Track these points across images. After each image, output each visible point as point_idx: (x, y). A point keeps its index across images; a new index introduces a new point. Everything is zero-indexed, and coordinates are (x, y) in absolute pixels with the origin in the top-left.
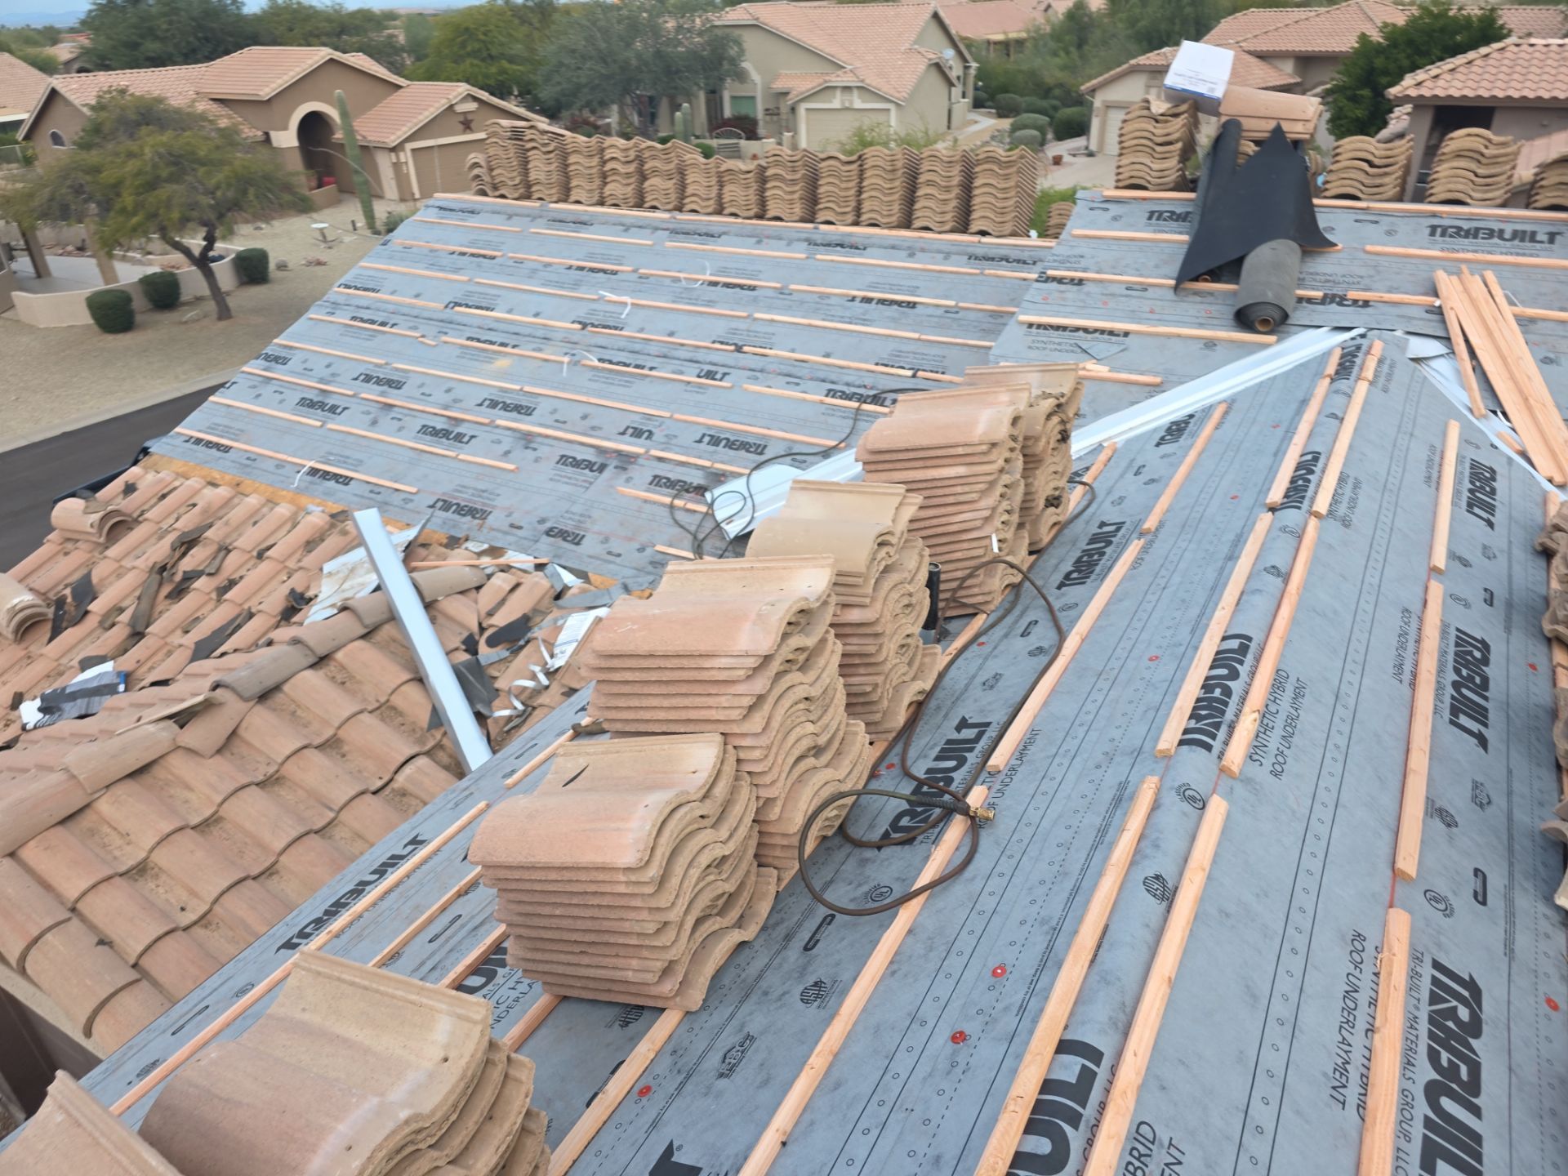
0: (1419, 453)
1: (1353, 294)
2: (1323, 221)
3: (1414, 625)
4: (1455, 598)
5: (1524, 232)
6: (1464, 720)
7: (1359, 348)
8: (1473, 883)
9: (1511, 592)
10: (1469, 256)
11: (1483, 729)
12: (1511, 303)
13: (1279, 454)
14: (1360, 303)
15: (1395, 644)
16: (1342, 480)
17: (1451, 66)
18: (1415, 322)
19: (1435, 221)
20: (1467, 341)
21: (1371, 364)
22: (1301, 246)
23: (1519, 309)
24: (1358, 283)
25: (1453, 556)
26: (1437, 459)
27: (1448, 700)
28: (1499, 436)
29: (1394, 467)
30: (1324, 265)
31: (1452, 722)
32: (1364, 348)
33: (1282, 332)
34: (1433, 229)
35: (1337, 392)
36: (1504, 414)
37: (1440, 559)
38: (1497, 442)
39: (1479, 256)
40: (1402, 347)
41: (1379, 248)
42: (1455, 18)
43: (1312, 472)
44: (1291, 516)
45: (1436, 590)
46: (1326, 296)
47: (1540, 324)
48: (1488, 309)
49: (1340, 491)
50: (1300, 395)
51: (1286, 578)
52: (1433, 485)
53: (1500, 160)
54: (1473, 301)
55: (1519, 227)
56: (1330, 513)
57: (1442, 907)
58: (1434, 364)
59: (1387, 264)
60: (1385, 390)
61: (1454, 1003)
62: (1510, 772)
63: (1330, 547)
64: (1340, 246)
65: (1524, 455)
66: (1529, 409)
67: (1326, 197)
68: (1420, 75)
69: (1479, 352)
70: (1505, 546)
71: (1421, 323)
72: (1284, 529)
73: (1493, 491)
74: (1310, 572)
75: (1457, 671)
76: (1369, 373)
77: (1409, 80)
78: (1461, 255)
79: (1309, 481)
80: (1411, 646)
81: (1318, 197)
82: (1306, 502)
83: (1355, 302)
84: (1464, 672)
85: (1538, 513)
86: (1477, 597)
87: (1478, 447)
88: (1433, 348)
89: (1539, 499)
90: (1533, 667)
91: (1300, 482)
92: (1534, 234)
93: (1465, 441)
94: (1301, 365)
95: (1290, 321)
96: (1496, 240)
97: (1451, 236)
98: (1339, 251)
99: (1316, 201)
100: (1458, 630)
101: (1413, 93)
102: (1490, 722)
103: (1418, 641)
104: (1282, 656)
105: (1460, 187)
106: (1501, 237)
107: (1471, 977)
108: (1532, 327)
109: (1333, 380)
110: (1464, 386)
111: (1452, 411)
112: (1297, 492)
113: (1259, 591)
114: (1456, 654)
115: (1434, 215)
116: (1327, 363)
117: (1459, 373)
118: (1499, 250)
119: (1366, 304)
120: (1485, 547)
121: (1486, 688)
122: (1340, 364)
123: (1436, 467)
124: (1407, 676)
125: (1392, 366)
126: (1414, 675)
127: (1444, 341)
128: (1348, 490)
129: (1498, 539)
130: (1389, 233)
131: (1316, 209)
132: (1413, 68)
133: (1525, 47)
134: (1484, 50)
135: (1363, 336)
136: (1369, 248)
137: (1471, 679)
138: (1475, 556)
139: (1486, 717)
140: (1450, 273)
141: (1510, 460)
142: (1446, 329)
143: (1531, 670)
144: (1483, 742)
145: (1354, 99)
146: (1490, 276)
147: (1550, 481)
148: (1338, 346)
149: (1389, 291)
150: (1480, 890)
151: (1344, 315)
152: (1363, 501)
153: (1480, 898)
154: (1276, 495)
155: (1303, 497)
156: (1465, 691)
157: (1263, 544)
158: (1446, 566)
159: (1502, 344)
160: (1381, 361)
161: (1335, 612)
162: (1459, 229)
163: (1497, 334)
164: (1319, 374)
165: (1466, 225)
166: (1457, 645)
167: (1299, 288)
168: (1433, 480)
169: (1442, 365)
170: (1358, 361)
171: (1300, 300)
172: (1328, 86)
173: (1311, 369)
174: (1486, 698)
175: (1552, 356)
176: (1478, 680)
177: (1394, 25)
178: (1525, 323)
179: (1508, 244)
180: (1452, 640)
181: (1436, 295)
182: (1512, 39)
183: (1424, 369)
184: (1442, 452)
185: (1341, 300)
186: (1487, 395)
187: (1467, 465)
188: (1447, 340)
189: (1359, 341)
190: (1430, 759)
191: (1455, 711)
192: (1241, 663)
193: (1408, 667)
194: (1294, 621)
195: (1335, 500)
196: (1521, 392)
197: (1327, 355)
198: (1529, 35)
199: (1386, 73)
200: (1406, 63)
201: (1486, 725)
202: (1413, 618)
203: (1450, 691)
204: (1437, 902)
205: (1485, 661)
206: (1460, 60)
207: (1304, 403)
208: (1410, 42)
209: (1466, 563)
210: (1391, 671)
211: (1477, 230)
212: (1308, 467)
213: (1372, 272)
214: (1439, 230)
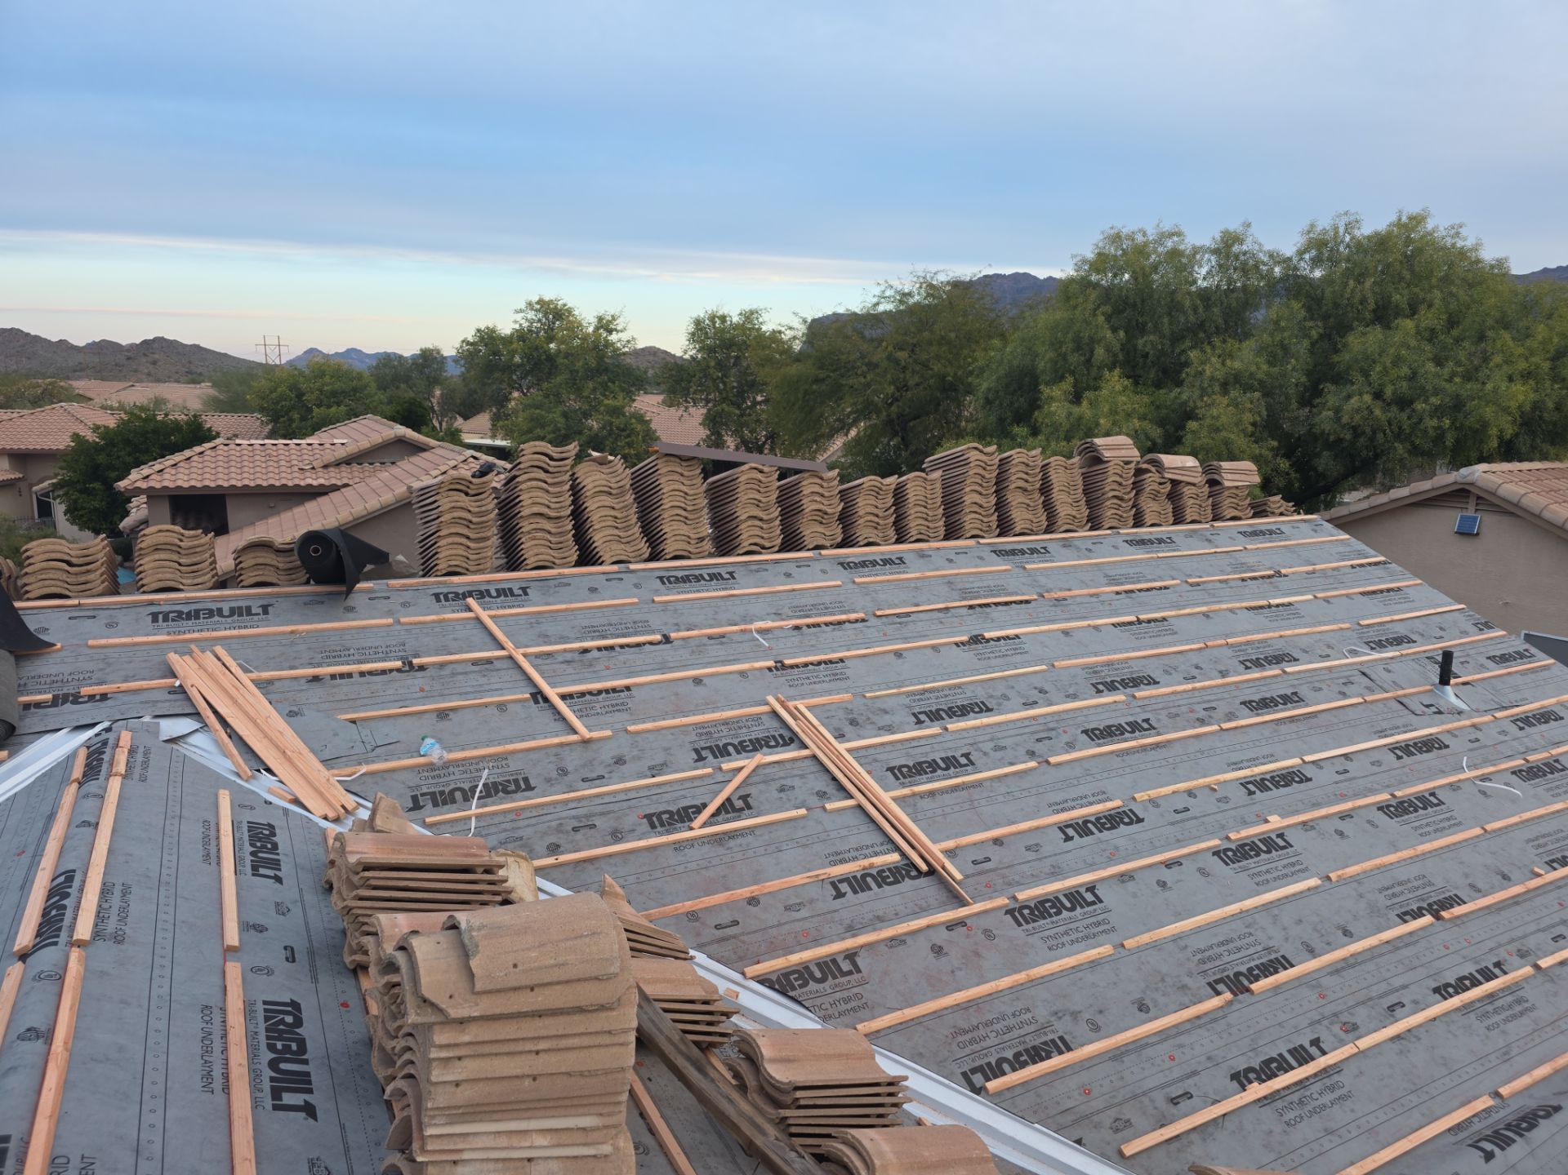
0: (193, 832)
1: (86, 691)
2: (32, 623)
3: (217, 1019)
4: (256, 970)
5: (240, 608)
6: (288, 1099)
7: (105, 743)
9: (310, 941)
10: (196, 635)
11: (307, 1097)
12: (246, 671)
13: (26, 886)
14: (98, 697)
15: (200, 1052)
16: (106, 891)
17: (173, 462)
18: (160, 705)
19: (155, 609)
20: (215, 712)
21: (122, 758)
22: (10, 652)
23: (255, 675)
24: (90, 678)
25: (246, 927)
26: (213, 833)
27: (267, 1085)
28: (270, 791)
29: (166, 857)
30: (45, 667)
31: (276, 1108)
32: (111, 742)
33: (14, 745)
34: (155, 617)
35: (86, 796)
36: (269, 770)
37: (232, 936)
38: (270, 798)
39: (205, 634)
40: (157, 733)
41: (103, 642)
42: (162, 422)
43: (68, 895)
44: (47, 958)
45: (234, 970)
46: (55, 698)
47: (277, 684)
48: (226, 680)
49: (105, 905)
50: (46, 810)
51: (48, 1036)
52: (213, 861)
54: (211, 676)
55: (234, 604)
56: (97, 934)
58: (192, 740)
59: (116, 655)
60: (143, 779)
62: (343, 1128)
63: (103, 973)
64: (59, 646)
65: (297, 802)
66: (289, 760)
67: (28, 599)
68: (145, 470)
69: (229, 720)
70: (297, 896)
71: (167, 704)
72: (38, 977)
73: (275, 846)
74: (80, 1015)
75: (271, 1048)
76: (121, 767)
77: (135, 475)
78: (188, 636)
79: (64, 907)
80: (217, 1046)
81: (20, 599)
82: (64, 934)
83: (92, 697)
85: (320, 851)
86: (276, 959)
87: (252, 808)
88: (184, 726)
89: (319, 839)
90: (345, 1005)
91: (54, 912)
92: (249, 609)
93: (238, 806)
94: (44, 775)
95: (17, 732)
96: (216, 618)
97: (173, 620)
98: (59, 650)
99: (17, 604)
100: (265, 1003)
101: (144, 485)
102: (314, 1086)
103: (224, 1036)
104: (55, 1137)
105: (168, 576)
106: (221, 615)
108: (270, 688)
109: (81, 784)
110: (226, 754)
111: (219, 781)
112: (52, 925)
113: (14, 1069)
114: (267, 1030)
115: (151, 603)
116: (72, 766)
117: (218, 743)
118: (222, 626)
119: (104, 697)
120: (277, 904)
121: (304, 1051)
122: (86, 765)
123: (213, 842)
124: (218, 1084)
125: (146, 753)
126: (226, 1077)
127: (196, 717)
128: (116, 901)
129: (288, 892)
130: (109, 625)
131: (20, 612)
132: (138, 464)
133: (232, 446)
134: (198, 449)
135: (108, 730)
136: (91, 642)
137: (287, 1049)
138: (270, 919)
139: (310, 1083)
140: (182, 654)
141: (286, 811)
142: (193, 705)
143: (343, 1009)
144: (310, 1110)
145: (85, 491)
146: (220, 650)
147: (326, 818)
148: (82, 745)
149: (126, 681)
151: (85, 712)
152: (135, 907)
154: (25, 936)
155: (60, 929)
156: (283, 1066)
157: (14, 1005)
158: (240, 940)
159: (249, 709)
160: (132, 751)
161: (121, 1049)
162: (180, 613)
163: (241, 700)
164: (65, 781)
165: (185, 609)
166: (267, 1019)
167: (22, 695)
168: (212, 856)
169: (199, 740)
170: (106, 757)
171: (27, 706)
172: (54, 481)
173: (56, 777)
174: (306, 1062)
175: (295, 709)
177: (106, 428)
178: (264, 686)
180: (261, 1015)
181: (174, 676)
182: (218, 441)
183: (181, 748)
184: (218, 824)
185: (76, 699)
186: (249, 756)
187: (245, 829)
188: (196, 715)
189: (105, 736)
190: (258, 1163)
191: (276, 1094)
193: (217, 1073)
194: (66, 1085)
195: (101, 917)
196: (277, 747)
197: (71, 758)
198: (236, 436)
199: (112, 468)
200: (129, 459)
201: (310, 1091)
202: (212, 1012)
203: (268, 1073)
205: (299, 1022)
206: (178, 457)
207: (51, 817)
208: (128, 442)
209: (260, 929)
210: (199, 1084)
211: (197, 612)
212: (63, 889)
213: (101, 666)
214: (161, 616)
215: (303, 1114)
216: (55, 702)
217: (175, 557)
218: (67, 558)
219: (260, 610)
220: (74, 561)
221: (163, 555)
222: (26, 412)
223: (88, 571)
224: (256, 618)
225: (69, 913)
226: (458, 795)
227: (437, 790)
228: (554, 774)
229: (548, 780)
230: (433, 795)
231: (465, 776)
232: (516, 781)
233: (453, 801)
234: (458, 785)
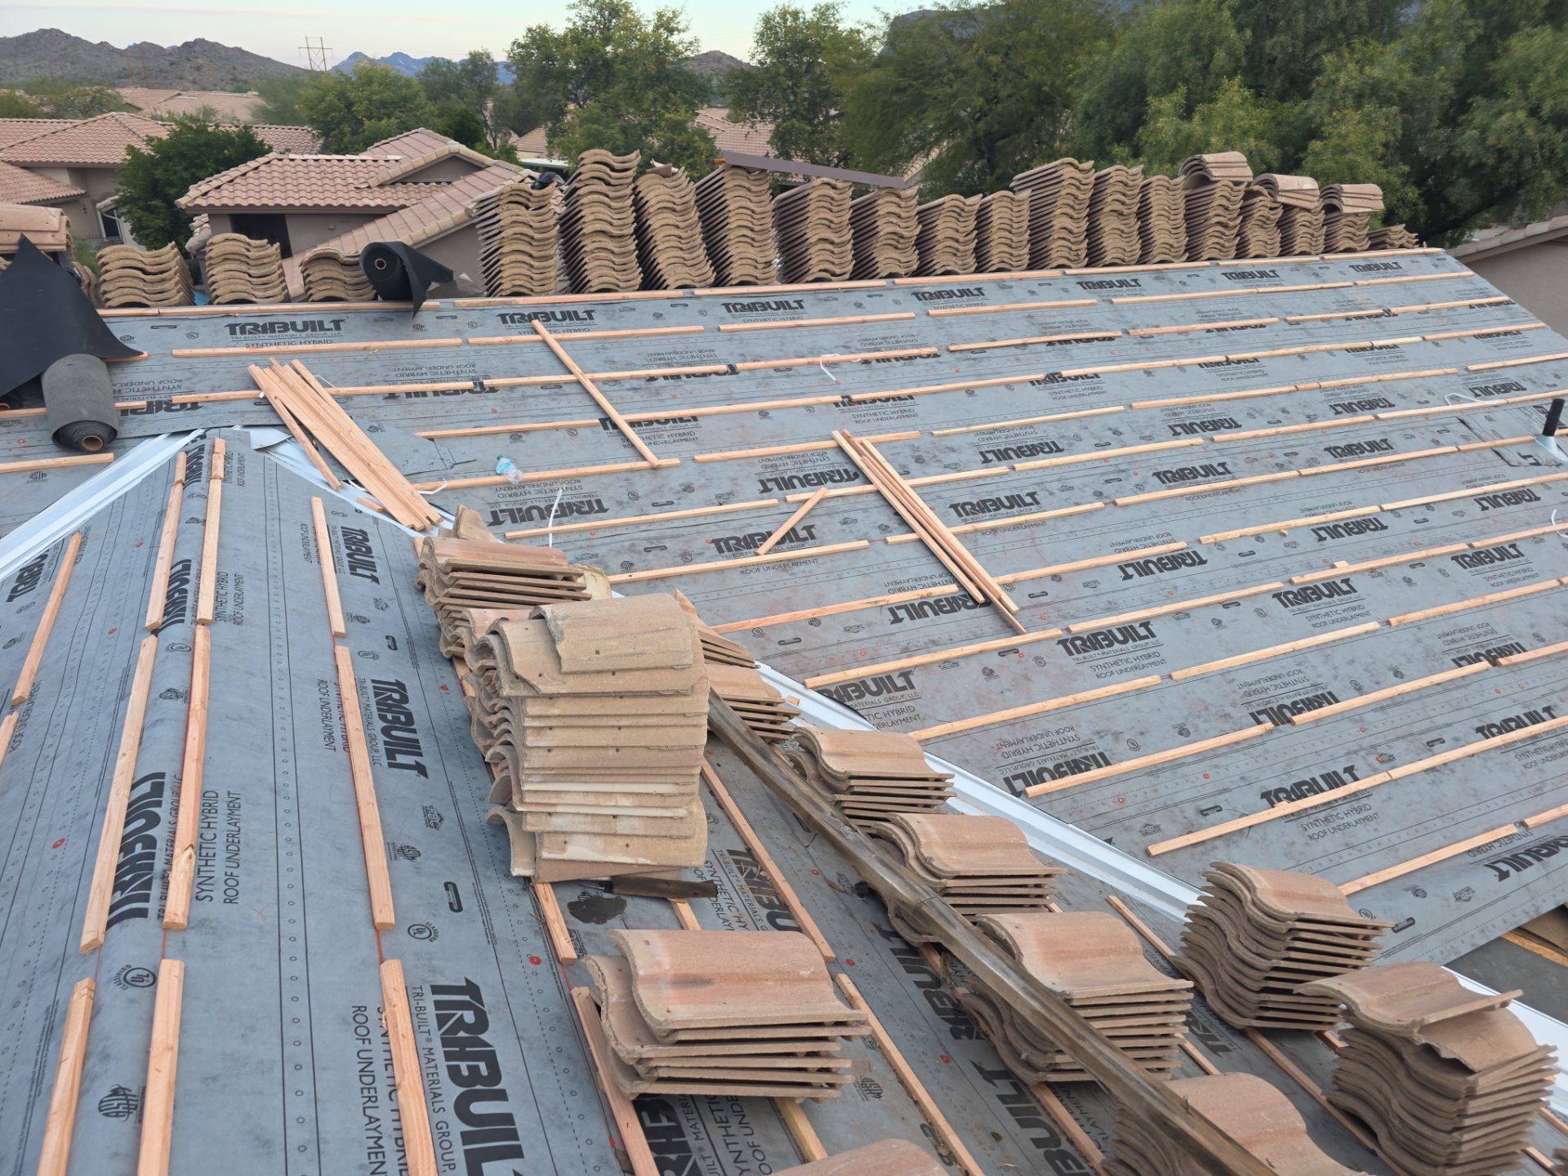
0: (292, 534)
1: (177, 399)
2: (118, 331)
3: (333, 692)
4: (361, 654)
5: (313, 323)
6: (401, 759)
7: (202, 449)
8: (446, 897)
9: (409, 633)
10: (274, 348)
11: (418, 759)
12: (325, 385)
13: (148, 573)
14: (189, 406)
15: (320, 717)
16: (220, 580)
17: (229, 178)
18: (248, 415)
19: (231, 321)
20: (300, 424)
21: (219, 463)
22: (102, 359)
23: (334, 390)
24: (179, 387)
25: (350, 618)
26: (311, 535)
27: (382, 748)
28: (359, 501)
29: (271, 554)
30: (134, 374)
31: (391, 765)
32: (207, 448)
33: (118, 448)
34: (232, 328)
35: (191, 496)
36: (356, 481)
37: (339, 625)
38: (360, 507)
39: (282, 348)
40: (247, 441)
41: (186, 352)
42: (214, 134)
43: (187, 581)
44: (176, 633)
45: (343, 653)
46: (150, 404)
47: (356, 400)
48: (307, 393)
49: (222, 592)
50: (157, 507)
51: (187, 696)
52: (314, 559)
53: (265, 261)
54: (291, 388)
55: (308, 319)
56: (218, 616)
57: (426, 934)
58: (282, 449)
59: (200, 365)
60: (241, 483)
61: (459, 1013)
62: (450, 785)
63: (227, 649)
64: (146, 354)
65: (385, 512)
66: (374, 472)
67: (110, 307)
68: (203, 186)
69: (314, 432)
70: (393, 594)
71: (253, 415)
72: (171, 648)
73: (369, 550)
74: (212, 682)
75: (383, 718)
76: (219, 471)
77: (194, 191)
78: (266, 349)
79: (186, 591)
80: (335, 713)
81: (103, 307)
82: (188, 614)
83: (183, 406)
84: (389, 716)
85: (412, 557)
86: (379, 645)
87: (344, 515)
88: (272, 436)
89: (409, 546)
90: (444, 688)
91: (177, 595)
92: (321, 323)
93: (332, 512)
94: (150, 476)
95: (119, 436)
96: (291, 332)
97: (250, 333)
98: (146, 359)
99: (101, 312)
100: (374, 681)
101: (203, 202)
102: (423, 750)
103: (341, 706)
104: (204, 777)
105: (240, 287)
106: (295, 329)
107: (467, 980)
108: (350, 403)
109: (185, 486)
110: (315, 465)
111: (311, 489)
112: (177, 605)
113: (160, 721)
114: (378, 703)
115: (227, 315)
116: (175, 469)
117: (305, 453)
118: (298, 340)
119: (195, 406)
120: (376, 600)
121: (412, 723)
122: (187, 469)
123: (312, 544)
124: (339, 742)
125: (241, 460)
126: (346, 738)
127: (283, 428)
128: (230, 588)
129: (385, 590)
130: (191, 336)
131: (105, 320)
132: (196, 180)
133: (286, 161)
134: (252, 164)
135: (203, 437)
136: (175, 352)
137: (396, 720)
138: (369, 612)
139: (419, 748)
140: (263, 367)
141: (376, 520)
142: (279, 417)
143: (443, 691)
144: (421, 770)
145: (147, 208)
146: (297, 363)
147: (413, 528)
148: (181, 450)
149: (213, 391)
150: (453, 900)
151: (180, 420)
152: (249, 596)
153: (456, 907)
154: (155, 614)
155: (184, 609)
156: (394, 733)
157: (153, 670)
158: (346, 628)
159: (331, 422)
160: (228, 458)
161: (251, 710)
162: (256, 326)
163: (323, 414)
164: (170, 482)
165: (261, 321)
166: (376, 695)
167: (118, 401)
168: (312, 555)
169: (287, 450)
170: (204, 461)
171: (124, 412)
172: (116, 197)
173: (161, 478)
174: (414, 731)
175: (375, 424)
176: (403, 718)
177: (160, 140)
178: (344, 400)
179: (304, 334)
180: (371, 692)
181: (258, 388)
182: (271, 156)
183: (272, 457)
184: (314, 528)
185: (169, 407)
186: (336, 468)
187: (340, 534)
188: (283, 426)
189: (200, 442)
190: (379, 807)
191: (391, 754)
192: (159, 804)
193: (337, 734)
194: (207, 737)
195: (219, 601)
196: (362, 460)
197: (172, 461)
198: (288, 150)
199: (171, 184)
200: (186, 175)
201: (420, 755)
202: (328, 686)
203: (381, 738)
204: (421, 933)
205: (405, 699)
206: (233, 173)
207: (162, 514)
208: (182, 156)
209: (364, 620)
210: (322, 743)
211: (272, 325)
212: (181, 576)
213: (188, 375)
214: (238, 328)
215: (415, 772)
216: (151, 408)
217: (244, 268)
218: (141, 265)
219: (332, 326)
220: (148, 269)
221: (233, 266)
222: (77, 122)
223: (163, 280)
224: (329, 333)
225: (190, 597)
226: (535, 513)
227: (515, 507)
228: (625, 498)
229: (620, 503)
230: (511, 511)
231: (540, 495)
232: (589, 503)
233: (531, 519)
234: (535, 504)
